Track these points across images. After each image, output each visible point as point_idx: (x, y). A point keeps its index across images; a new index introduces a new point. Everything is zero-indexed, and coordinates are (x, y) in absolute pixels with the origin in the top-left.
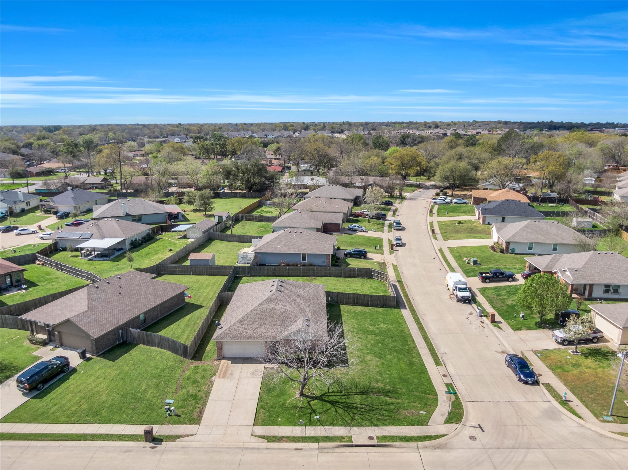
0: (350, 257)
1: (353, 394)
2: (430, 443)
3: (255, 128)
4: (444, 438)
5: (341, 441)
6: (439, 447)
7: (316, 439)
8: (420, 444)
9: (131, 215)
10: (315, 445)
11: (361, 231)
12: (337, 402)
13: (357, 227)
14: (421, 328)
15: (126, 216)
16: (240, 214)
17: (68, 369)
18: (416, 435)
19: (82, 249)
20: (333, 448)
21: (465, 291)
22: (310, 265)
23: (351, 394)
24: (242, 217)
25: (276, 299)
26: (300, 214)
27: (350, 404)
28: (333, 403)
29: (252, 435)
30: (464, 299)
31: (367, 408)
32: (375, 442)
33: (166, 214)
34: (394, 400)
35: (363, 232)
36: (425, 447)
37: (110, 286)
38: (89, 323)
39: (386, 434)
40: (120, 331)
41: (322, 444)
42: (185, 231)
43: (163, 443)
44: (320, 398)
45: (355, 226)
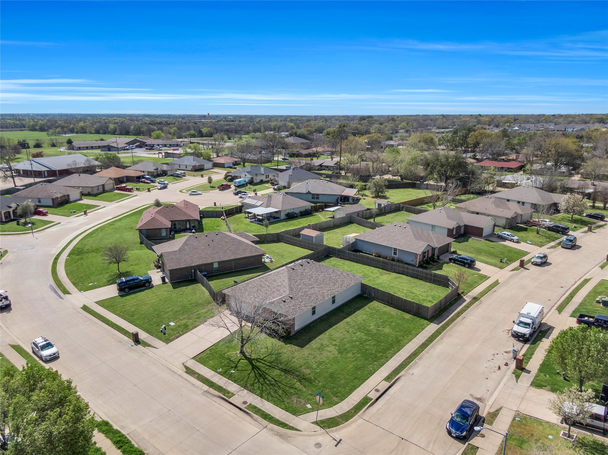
0: (454, 263)
1: (277, 368)
2: (278, 429)
3: (561, 120)
4: (294, 432)
5: (224, 395)
6: (281, 436)
7: (211, 384)
8: (271, 425)
9: (311, 193)
10: (206, 388)
11: (511, 241)
12: (258, 368)
13: (508, 235)
14: (424, 346)
15: (307, 193)
16: (401, 205)
17: (149, 285)
18: (278, 418)
19: (251, 213)
20: (214, 396)
21: (527, 326)
22: (399, 261)
23: (276, 367)
24: (403, 207)
25: (283, 274)
26: (439, 211)
27: (264, 374)
28: (254, 367)
29: (183, 364)
30: (517, 334)
31: (274, 382)
32: (243, 407)
33: (339, 196)
34: (301, 387)
35: (514, 242)
36: (272, 430)
37: (206, 238)
38: (172, 259)
39: (259, 406)
40: (193, 271)
41: (211, 390)
42: (334, 211)
43: (139, 345)
44: (250, 360)
45: (505, 234)
